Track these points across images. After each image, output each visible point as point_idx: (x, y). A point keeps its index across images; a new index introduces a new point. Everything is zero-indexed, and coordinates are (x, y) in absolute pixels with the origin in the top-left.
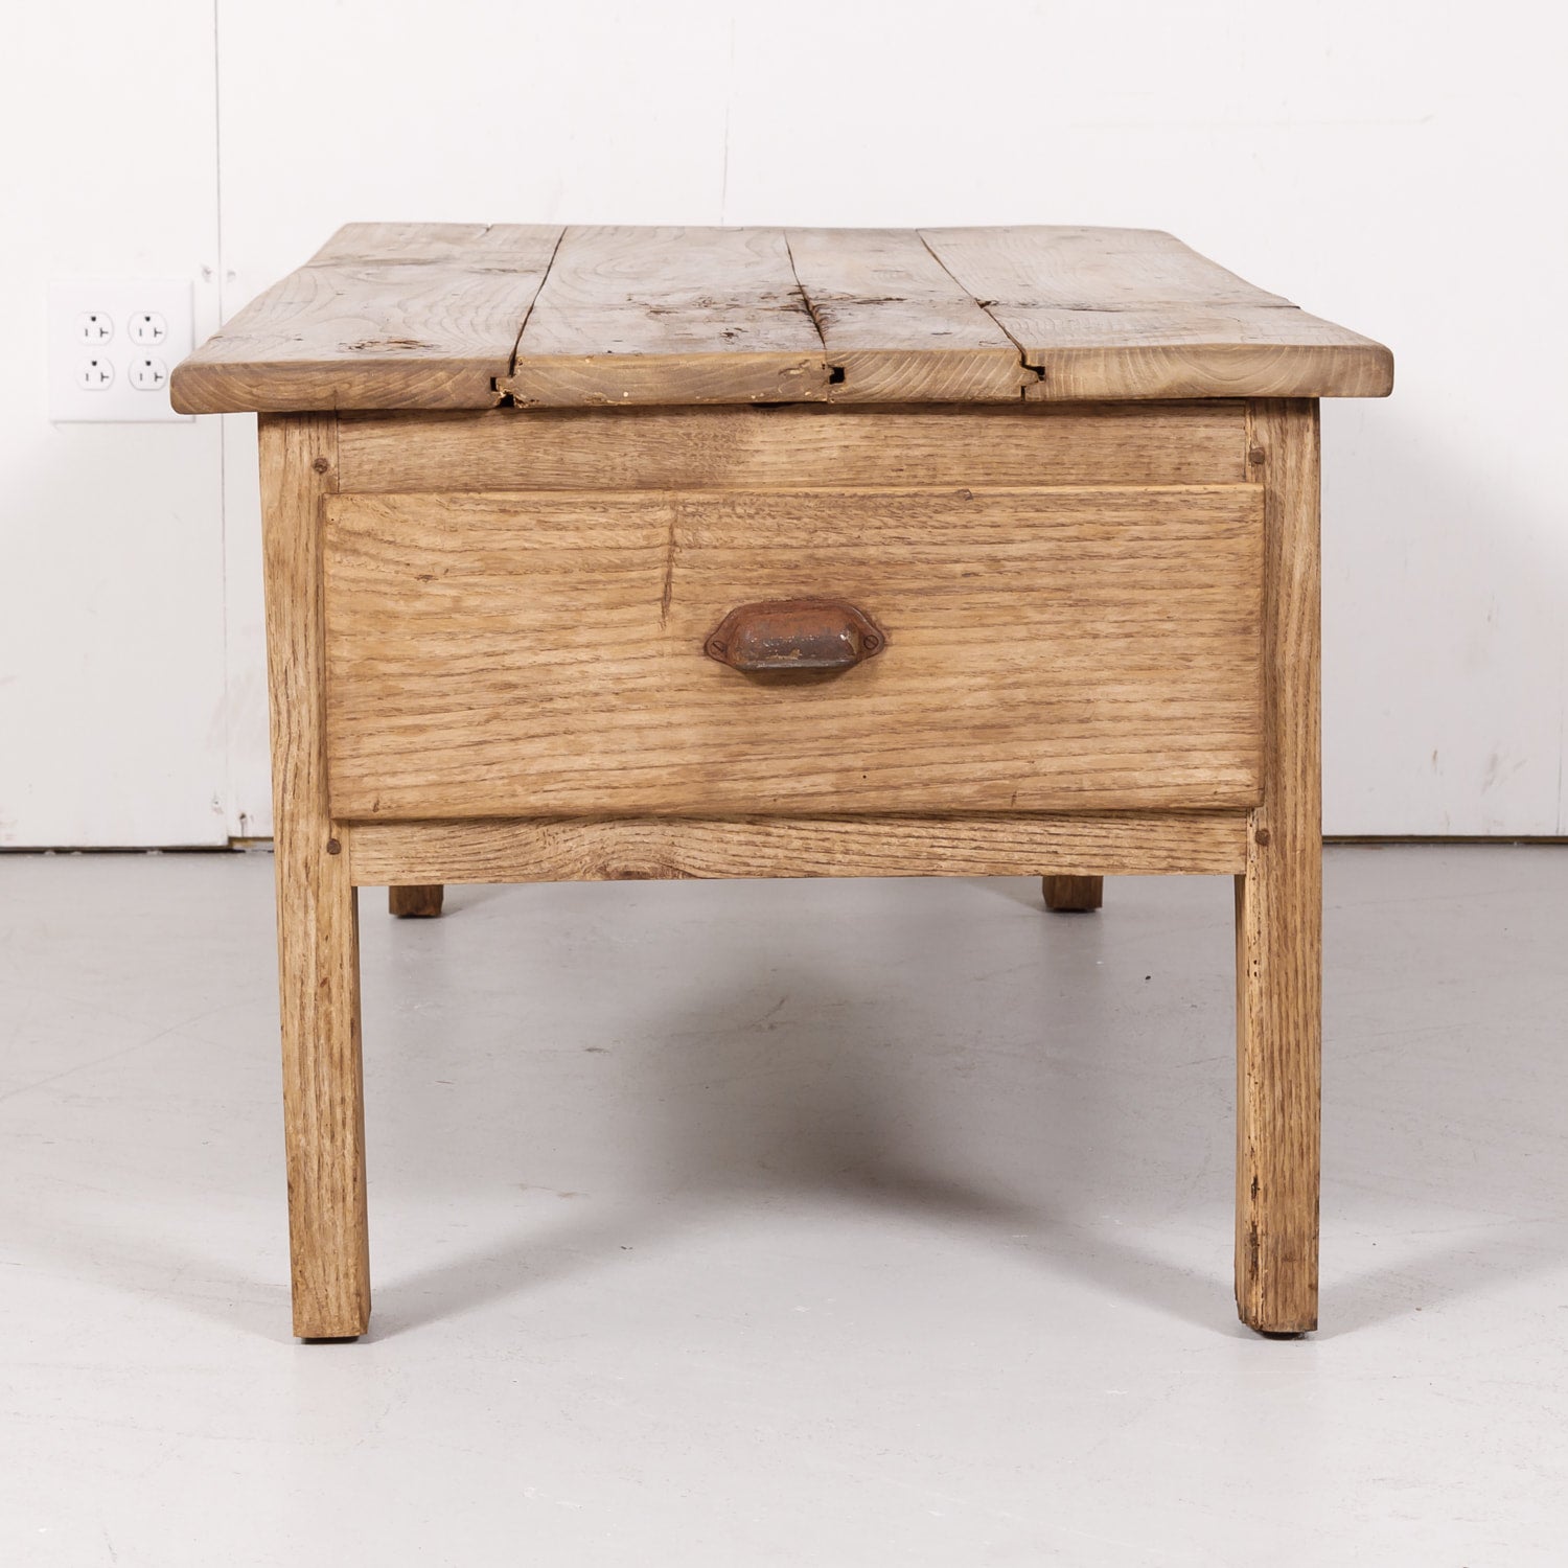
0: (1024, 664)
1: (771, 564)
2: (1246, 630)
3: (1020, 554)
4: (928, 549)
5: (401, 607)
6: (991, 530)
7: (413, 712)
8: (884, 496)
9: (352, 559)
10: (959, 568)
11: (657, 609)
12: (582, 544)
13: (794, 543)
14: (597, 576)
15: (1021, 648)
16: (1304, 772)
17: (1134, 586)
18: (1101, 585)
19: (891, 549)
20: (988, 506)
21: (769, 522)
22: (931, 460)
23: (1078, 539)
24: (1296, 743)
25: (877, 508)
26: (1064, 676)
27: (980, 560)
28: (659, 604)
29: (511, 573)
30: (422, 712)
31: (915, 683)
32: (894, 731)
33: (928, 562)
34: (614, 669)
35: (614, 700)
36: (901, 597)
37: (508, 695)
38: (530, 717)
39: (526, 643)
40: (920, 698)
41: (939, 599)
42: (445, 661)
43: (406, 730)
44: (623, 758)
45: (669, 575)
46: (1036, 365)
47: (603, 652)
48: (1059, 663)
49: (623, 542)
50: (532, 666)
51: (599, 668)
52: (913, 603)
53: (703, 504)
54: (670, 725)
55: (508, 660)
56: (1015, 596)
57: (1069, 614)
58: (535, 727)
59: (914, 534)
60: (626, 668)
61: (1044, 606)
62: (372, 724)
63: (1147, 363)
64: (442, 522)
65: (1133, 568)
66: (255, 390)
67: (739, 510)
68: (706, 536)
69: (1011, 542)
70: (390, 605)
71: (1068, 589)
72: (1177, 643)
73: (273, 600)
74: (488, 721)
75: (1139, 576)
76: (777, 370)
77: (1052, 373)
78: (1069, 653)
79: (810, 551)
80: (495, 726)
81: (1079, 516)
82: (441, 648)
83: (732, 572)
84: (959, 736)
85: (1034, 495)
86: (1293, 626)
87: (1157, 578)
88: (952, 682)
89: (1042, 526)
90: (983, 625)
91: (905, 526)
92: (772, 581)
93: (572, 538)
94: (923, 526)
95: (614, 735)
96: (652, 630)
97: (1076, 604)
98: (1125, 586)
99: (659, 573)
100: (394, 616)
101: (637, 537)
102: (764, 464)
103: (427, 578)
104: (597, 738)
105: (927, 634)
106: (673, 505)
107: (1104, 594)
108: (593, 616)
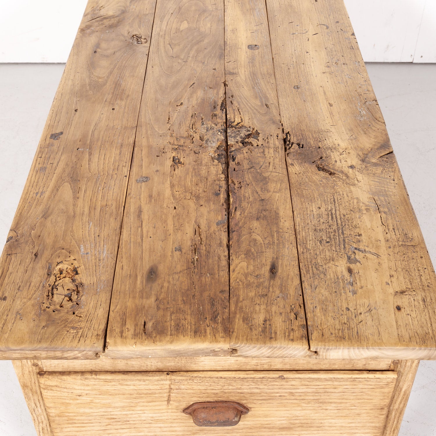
0: (300, 415)
1: (208, 393)
2: (382, 409)
3: (301, 392)
4: (266, 390)
5: (71, 401)
6: (291, 386)
7: (79, 423)
8: (251, 378)
9: (51, 391)
10: (278, 395)
11: (166, 403)
12: (136, 388)
13: (216, 389)
14: (142, 396)
15: (299, 412)
16: (394, 430)
17: (343, 399)
18: (330, 399)
19: (252, 390)
20: (290, 381)
21: (207, 384)
22: (270, 363)
23: (324, 388)
24: (393, 425)
25: (248, 381)
26: (314, 418)
27: (286, 393)
28: (166, 402)
29: (110, 395)
30: (83, 423)
31: (259, 419)
32: (251, 429)
33: (266, 393)
34: (151, 415)
35: (151, 422)
36: (255, 401)
37: (113, 420)
38: (121, 425)
39: (119, 410)
40: (261, 422)
41: (269, 401)
42: (89, 413)
43: (78, 427)
44: (155, 433)
45: (169, 395)
46: (315, 350)
47: (145, 412)
48: (313, 415)
49: (151, 388)
50: (120, 415)
51: (145, 415)
52: (260, 402)
53: (181, 380)
54: (171, 427)
55: (112, 413)
56: (298, 401)
57: (317, 405)
58: (123, 427)
59: (261, 387)
60: (154, 415)
61: (309, 403)
62: (66, 426)
63: (360, 351)
64: (84, 384)
65: (343, 395)
66: (3, 355)
67: (195, 381)
68: (183, 387)
69: (299, 389)
70: (67, 401)
71: (318, 399)
72: (356, 411)
73: (26, 394)
74: (107, 425)
75: (345, 397)
76: (210, 350)
77: (321, 353)
78: (316, 413)
79: (222, 390)
80: (109, 427)
81: (325, 383)
82: (87, 411)
83: (193, 395)
84: (274, 430)
85: (309, 378)
86: (399, 400)
87: (352, 397)
88: (273, 419)
89: (311, 385)
90: (285, 407)
91: (258, 385)
92: (208, 397)
93: (132, 387)
94: (265, 385)
95: (151, 429)
96: (165, 407)
97: (321, 403)
98: (339, 399)
99: (166, 395)
100: (70, 404)
101: (158, 387)
102: (205, 364)
103: (80, 396)
104: (145, 429)
105: (264, 409)
106: (171, 380)
107: (331, 401)
108: (142, 404)
